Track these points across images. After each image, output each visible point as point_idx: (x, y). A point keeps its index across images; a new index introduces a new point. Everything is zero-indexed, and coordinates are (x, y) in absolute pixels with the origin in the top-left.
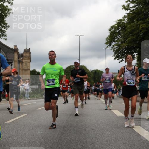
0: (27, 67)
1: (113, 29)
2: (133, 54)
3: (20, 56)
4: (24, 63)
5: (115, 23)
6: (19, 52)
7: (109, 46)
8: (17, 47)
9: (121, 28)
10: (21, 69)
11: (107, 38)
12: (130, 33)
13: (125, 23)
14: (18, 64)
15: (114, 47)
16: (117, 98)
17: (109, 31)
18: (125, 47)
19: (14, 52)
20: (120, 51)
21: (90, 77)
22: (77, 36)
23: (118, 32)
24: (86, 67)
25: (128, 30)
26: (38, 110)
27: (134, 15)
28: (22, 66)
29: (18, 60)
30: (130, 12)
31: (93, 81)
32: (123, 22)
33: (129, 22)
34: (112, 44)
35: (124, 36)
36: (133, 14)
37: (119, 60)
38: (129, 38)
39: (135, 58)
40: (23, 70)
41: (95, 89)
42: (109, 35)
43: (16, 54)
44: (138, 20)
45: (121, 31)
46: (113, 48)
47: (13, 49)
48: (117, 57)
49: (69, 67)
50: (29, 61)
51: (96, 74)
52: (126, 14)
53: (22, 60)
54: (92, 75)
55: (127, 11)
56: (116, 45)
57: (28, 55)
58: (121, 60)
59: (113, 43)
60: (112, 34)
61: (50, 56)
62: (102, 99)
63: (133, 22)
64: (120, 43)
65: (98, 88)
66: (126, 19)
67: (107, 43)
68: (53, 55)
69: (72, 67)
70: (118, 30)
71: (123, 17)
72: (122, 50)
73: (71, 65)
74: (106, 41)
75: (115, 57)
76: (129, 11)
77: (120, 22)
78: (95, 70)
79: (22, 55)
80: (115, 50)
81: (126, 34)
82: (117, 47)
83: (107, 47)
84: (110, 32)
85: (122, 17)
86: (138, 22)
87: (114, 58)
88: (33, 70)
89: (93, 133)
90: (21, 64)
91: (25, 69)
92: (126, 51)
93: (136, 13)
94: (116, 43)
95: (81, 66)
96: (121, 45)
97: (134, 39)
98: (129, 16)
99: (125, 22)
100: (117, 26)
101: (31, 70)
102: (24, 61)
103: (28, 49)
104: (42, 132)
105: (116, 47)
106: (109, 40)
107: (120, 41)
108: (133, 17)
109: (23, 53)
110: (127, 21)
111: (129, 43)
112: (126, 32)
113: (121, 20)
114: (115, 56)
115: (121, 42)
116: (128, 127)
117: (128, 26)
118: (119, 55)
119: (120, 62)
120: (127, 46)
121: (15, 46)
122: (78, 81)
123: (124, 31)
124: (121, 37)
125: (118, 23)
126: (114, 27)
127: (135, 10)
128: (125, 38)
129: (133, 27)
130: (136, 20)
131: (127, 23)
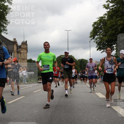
0: (25, 57)
1: (95, 24)
2: (113, 46)
3: (19, 47)
4: (22, 53)
5: (98, 19)
6: (18, 44)
7: (92, 39)
8: (16, 40)
9: (103, 24)
10: (19, 58)
11: (91, 32)
12: (110, 28)
13: (105, 20)
14: (17, 54)
16: (100, 83)
17: (93, 26)
18: (106, 40)
19: (14, 44)
20: (102, 44)
21: (77, 65)
22: (66, 30)
23: (100, 27)
24: (74, 57)
25: (108, 25)
26: (34, 92)
27: (113, 13)
28: (21, 56)
29: (17, 51)
30: (110, 10)
31: (79, 69)
32: (104, 19)
33: (109, 19)
34: (95, 37)
36: (112, 13)
37: (101, 50)
38: (109, 33)
39: (114, 49)
40: (21, 59)
41: (81, 75)
42: (93, 30)
43: (15, 46)
44: (117, 17)
45: (102, 27)
46: (96, 40)
47: (12, 41)
48: (99, 49)
49: (59, 56)
50: (26, 51)
51: (82, 62)
52: (107, 12)
53: (21, 50)
54: (78, 63)
55: (107, 9)
56: (98, 39)
57: (25, 47)
58: (103, 50)
59: (96, 37)
60: (95, 29)
61: (45, 46)
62: (87, 84)
63: (112, 19)
64: (101, 36)
65: (84, 75)
66: (107, 16)
67: (91, 37)
68: (47, 45)
69: (62, 57)
70: (100, 26)
71: (104, 15)
72: (104, 43)
73: (61, 55)
74: (90, 35)
76: (109, 10)
77: (101, 19)
78: (81, 59)
79: (20, 47)
80: (98, 42)
81: (106, 29)
82: (99, 40)
83: (91, 40)
84: (93, 27)
86: (116, 19)
87: (97, 49)
88: (29, 59)
89: (80, 112)
90: (19, 54)
91: (23, 58)
92: (106, 44)
93: (115, 12)
94: (98, 36)
95: (70, 56)
96: (103, 38)
97: (113, 33)
98: (109, 14)
99: (106, 19)
101: (28, 59)
102: (22, 52)
103: (25, 41)
104: (37, 112)
105: (98, 40)
106: (92, 34)
107: (101, 35)
108: (112, 14)
109: (21, 45)
110: (107, 18)
111: (109, 36)
112: (107, 27)
113: (102, 17)
114: (98, 47)
115: (103, 36)
116: (109, 107)
117: (109, 22)
118: (101, 46)
119: (102, 53)
120: (107, 39)
121: (15, 39)
122: (67, 67)
123: (105, 26)
124: (102, 32)
125: (100, 19)
126: (96, 23)
127: (114, 9)
128: (106, 32)
129: (113, 23)
130: (114, 17)
131: (107, 20)
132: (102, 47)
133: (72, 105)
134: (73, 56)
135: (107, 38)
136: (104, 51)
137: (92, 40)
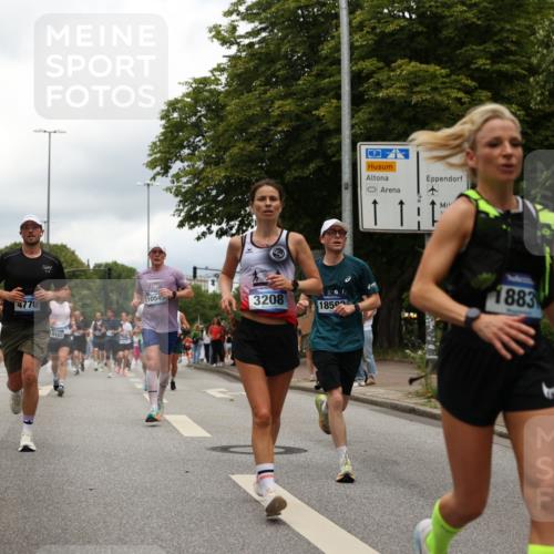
1: (174, 110)
5: (185, 89)
7: (158, 174)
9: (207, 111)
11: (154, 143)
12: (236, 128)
13: (220, 93)
15: (178, 181)
17: (162, 118)
18: (220, 181)
22: (40, 131)
23: (192, 124)
24: (73, 253)
25: (230, 117)
27: (252, 64)
30: (238, 51)
32: (212, 87)
33: (235, 91)
34: (170, 168)
35: (215, 139)
36: (247, 62)
37: (197, 228)
38: (235, 150)
39: (253, 224)
42: (163, 134)
44: (268, 82)
45: (205, 121)
46: (175, 183)
48: (190, 219)
51: (110, 278)
52: (225, 60)
55: (229, 48)
56: (186, 176)
58: (203, 228)
59: (177, 166)
60: (171, 132)
63: (249, 91)
64: (200, 165)
66: (225, 75)
67: (152, 165)
70: (194, 119)
71: (215, 69)
72: (208, 193)
74: (151, 155)
75: (180, 219)
76: (233, 50)
77: (200, 88)
78: (107, 265)
80: (183, 190)
81: (223, 135)
82: (188, 182)
83: (154, 178)
84: (163, 122)
85: (211, 69)
86: (265, 92)
89: (91, 502)
92: (221, 198)
93: (260, 59)
94: (186, 164)
95: (56, 246)
96: (205, 174)
97: (250, 152)
98: (235, 66)
99: (220, 88)
100: (189, 100)
105: (185, 180)
106: (160, 151)
107: (199, 158)
108: (251, 70)
110: (226, 85)
111: (232, 167)
112: (223, 124)
113: (204, 81)
114: (183, 214)
115: (206, 163)
117: (232, 105)
118: (198, 209)
120: (225, 177)
123: (215, 121)
124: (205, 145)
125: (194, 89)
126: (179, 105)
127: (257, 46)
128: (220, 147)
129: (249, 107)
130: (258, 83)
131: (227, 93)
132: (201, 211)
133: (54, 469)
134: (72, 249)
135: (223, 175)
136: (211, 232)
137: (159, 177)
